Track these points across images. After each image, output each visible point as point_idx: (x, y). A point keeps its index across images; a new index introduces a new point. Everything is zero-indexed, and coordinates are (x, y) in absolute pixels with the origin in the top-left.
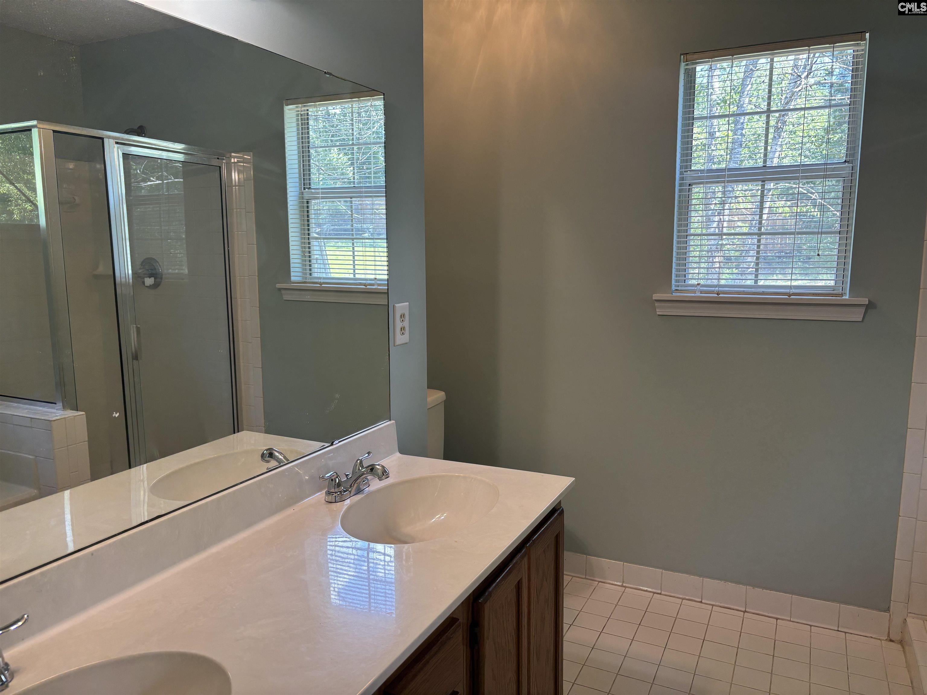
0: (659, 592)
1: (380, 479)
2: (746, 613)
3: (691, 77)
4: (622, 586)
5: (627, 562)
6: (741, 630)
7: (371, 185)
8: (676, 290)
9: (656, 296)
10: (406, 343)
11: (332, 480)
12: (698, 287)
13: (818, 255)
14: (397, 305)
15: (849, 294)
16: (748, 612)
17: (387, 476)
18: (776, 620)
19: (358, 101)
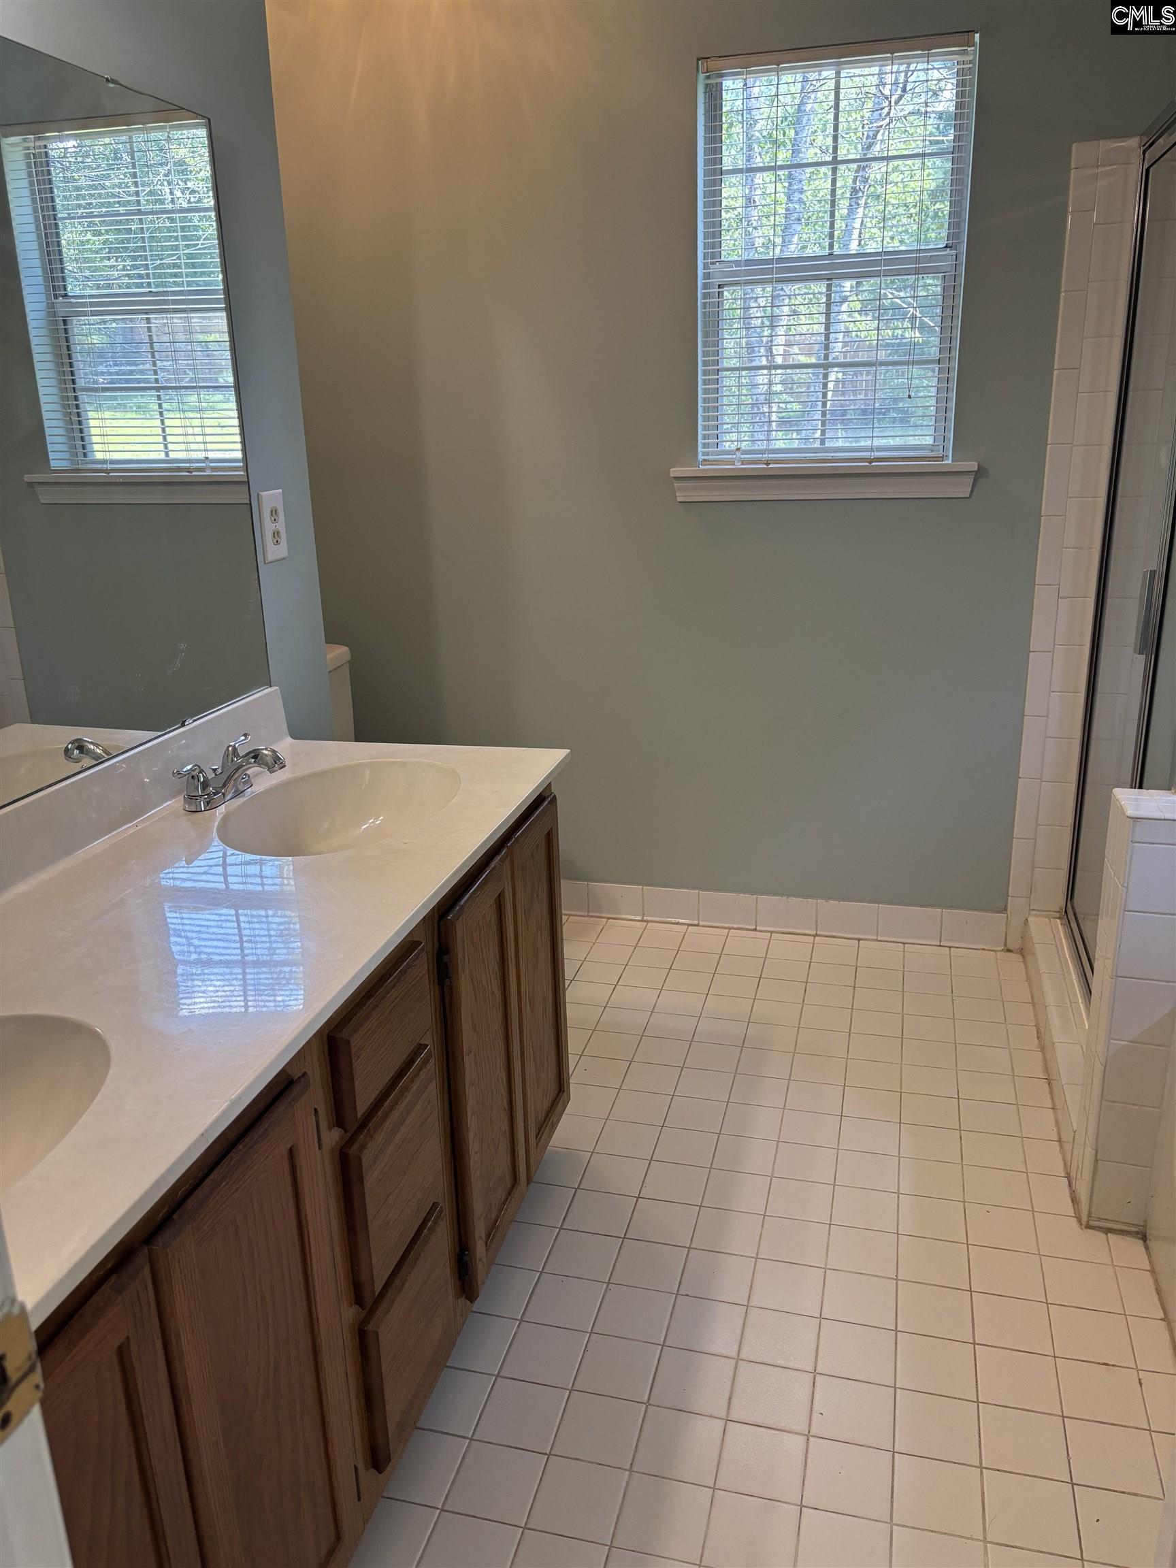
0: (696, 922)
1: (271, 770)
2: (817, 938)
3: (716, 100)
4: (643, 921)
5: (646, 885)
6: (811, 959)
7: (183, 289)
8: (705, 460)
9: (676, 471)
10: (284, 559)
11: (193, 777)
12: (738, 454)
13: (909, 397)
14: (263, 494)
15: (952, 456)
16: (819, 936)
17: (283, 765)
18: (857, 942)
19: (142, 129)
